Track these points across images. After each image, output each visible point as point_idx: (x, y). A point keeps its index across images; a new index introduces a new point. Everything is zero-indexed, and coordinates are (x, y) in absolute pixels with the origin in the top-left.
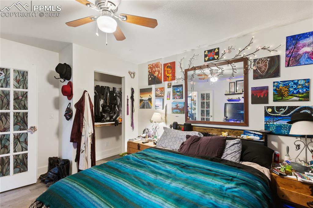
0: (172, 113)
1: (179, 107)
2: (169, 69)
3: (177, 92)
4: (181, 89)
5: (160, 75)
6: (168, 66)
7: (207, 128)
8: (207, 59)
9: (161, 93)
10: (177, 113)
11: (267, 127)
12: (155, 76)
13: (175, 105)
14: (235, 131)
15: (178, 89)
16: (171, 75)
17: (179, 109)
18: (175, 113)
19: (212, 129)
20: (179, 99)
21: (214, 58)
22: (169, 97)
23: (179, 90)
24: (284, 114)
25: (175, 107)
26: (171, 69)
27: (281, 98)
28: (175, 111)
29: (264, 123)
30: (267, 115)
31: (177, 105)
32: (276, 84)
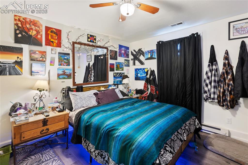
0: (58, 79)
1: (66, 73)
2: (55, 35)
3: (64, 59)
4: (68, 57)
5: (39, 36)
6: (51, 31)
7: (91, 87)
8: (89, 40)
9: (41, 58)
10: (64, 78)
11: (114, 82)
12: (31, 36)
13: (62, 71)
14: (105, 86)
15: (66, 56)
16: (57, 41)
17: (67, 75)
18: (61, 79)
19: (94, 88)
20: (66, 65)
21: (94, 41)
22: (52, 63)
23: (66, 58)
24: (119, 76)
25: (62, 73)
26: (57, 35)
27: (118, 69)
28: (61, 77)
29: (113, 80)
30: (114, 77)
31: (64, 71)
32: (116, 63)
